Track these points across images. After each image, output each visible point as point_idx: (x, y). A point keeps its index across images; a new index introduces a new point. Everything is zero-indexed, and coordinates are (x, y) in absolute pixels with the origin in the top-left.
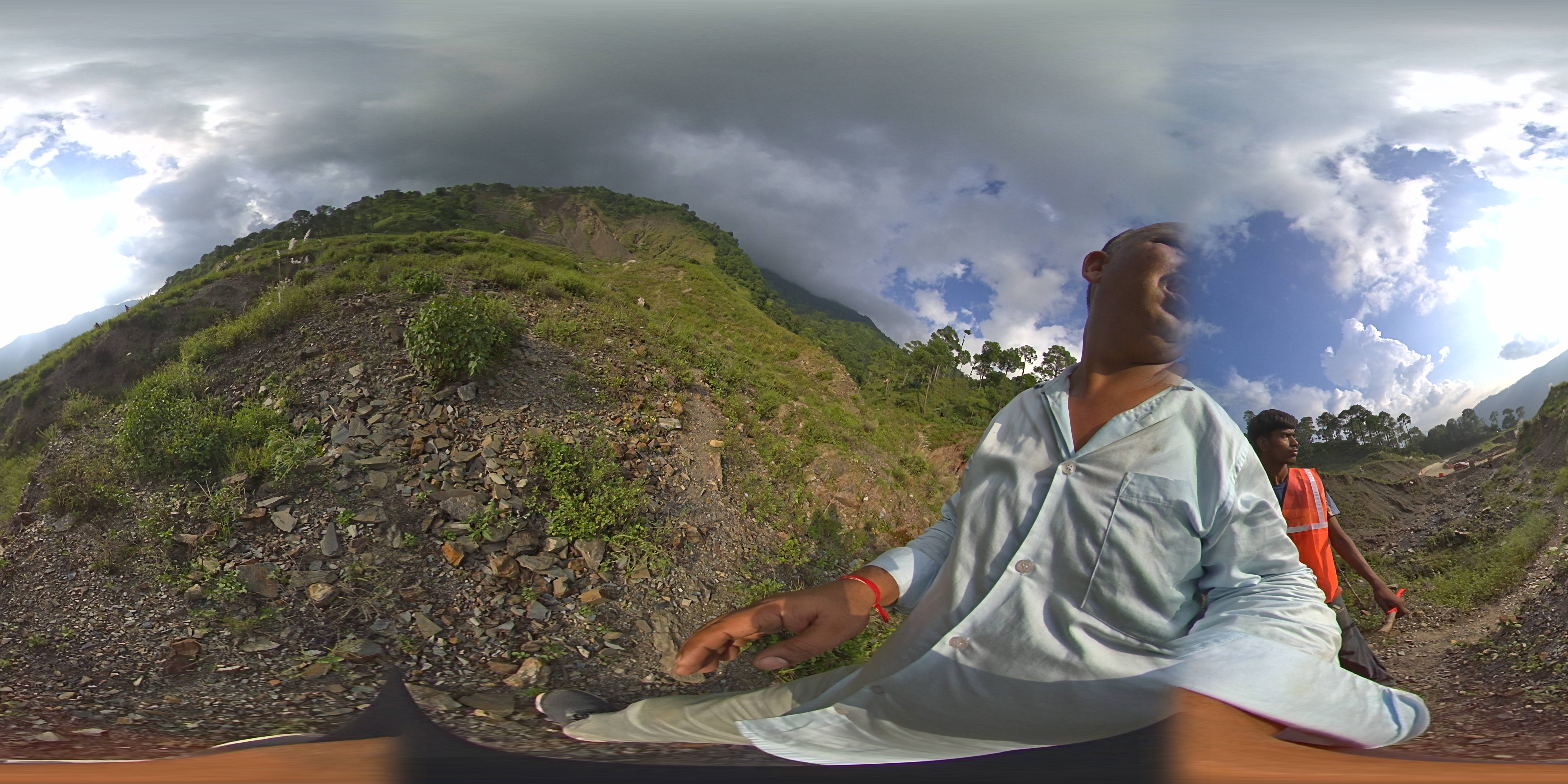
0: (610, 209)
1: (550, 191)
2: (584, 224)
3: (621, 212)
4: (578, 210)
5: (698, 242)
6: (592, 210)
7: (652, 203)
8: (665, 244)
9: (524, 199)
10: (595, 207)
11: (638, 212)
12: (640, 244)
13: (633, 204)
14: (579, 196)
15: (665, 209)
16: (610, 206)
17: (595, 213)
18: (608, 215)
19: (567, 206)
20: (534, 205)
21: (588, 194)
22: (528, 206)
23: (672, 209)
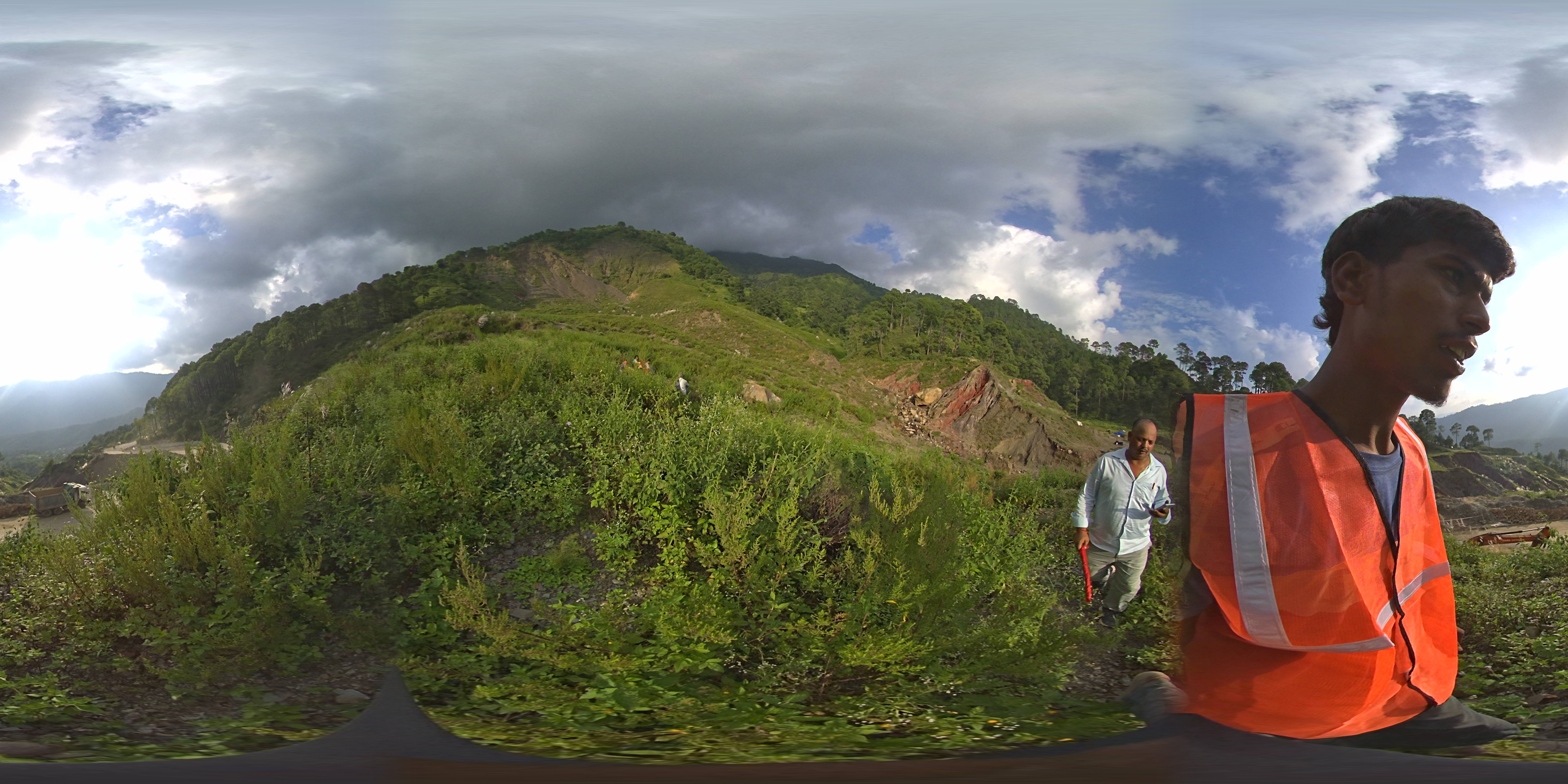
0: (567, 248)
2: (556, 269)
3: (577, 248)
4: (544, 258)
5: (655, 255)
6: (554, 254)
7: (594, 231)
8: (629, 266)
9: (500, 259)
10: (554, 250)
11: (590, 244)
12: (608, 272)
13: (582, 237)
14: (536, 243)
15: (608, 233)
16: (564, 245)
17: (558, 256)
18: (569, 255)
19: (532, 255)
20: (510, 262)
21: (541, 239)
22: (507, 265)
23: (614, 231)
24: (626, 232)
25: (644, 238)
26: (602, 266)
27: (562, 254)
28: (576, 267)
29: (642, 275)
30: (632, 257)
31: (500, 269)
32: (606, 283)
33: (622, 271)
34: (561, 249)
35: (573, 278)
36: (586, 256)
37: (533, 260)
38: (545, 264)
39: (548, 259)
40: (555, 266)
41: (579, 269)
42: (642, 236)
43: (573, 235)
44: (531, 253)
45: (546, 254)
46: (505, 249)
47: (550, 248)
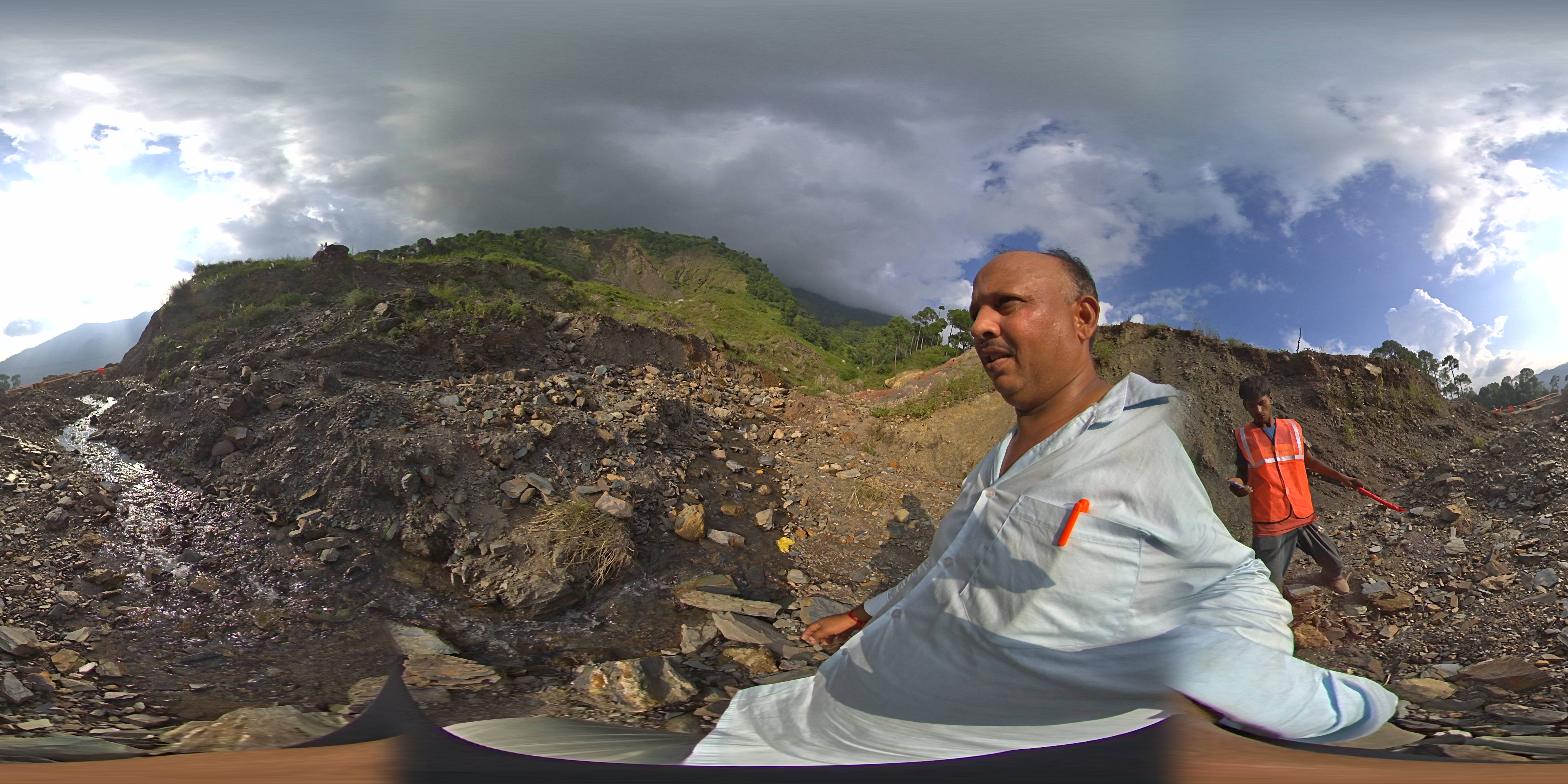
0: (653, 249)
1: (601, 233)
2: (633, 264)
3: (662, 251)
5: (731, 272)
6: (637, 250)
8: (703, 277)
10: (640, 247)
11: (676, 249)
14: (625, 237)
21: (632, 234)
22: (586, 249)
23: (704, 243)
24: (715, 247)
25: (729, 256)
26: (678, 272)
27: (645, 252)
28: (652, 267)
29: (711, 288)
30: (710, 270)
31: (577, 251)
32: (675, 287)
33: (694, 281)
34: (647, 248)
35: (645, 276)
36: (667, 260)
37: (615, 251)
38: (624, 258)
39: (630, 252)
40: (633, 261)
42: (728, 254)
43: (664, 238)
44: (615, 245)
45: (630, 249)
46: (590, 234)
47: (636, 244)
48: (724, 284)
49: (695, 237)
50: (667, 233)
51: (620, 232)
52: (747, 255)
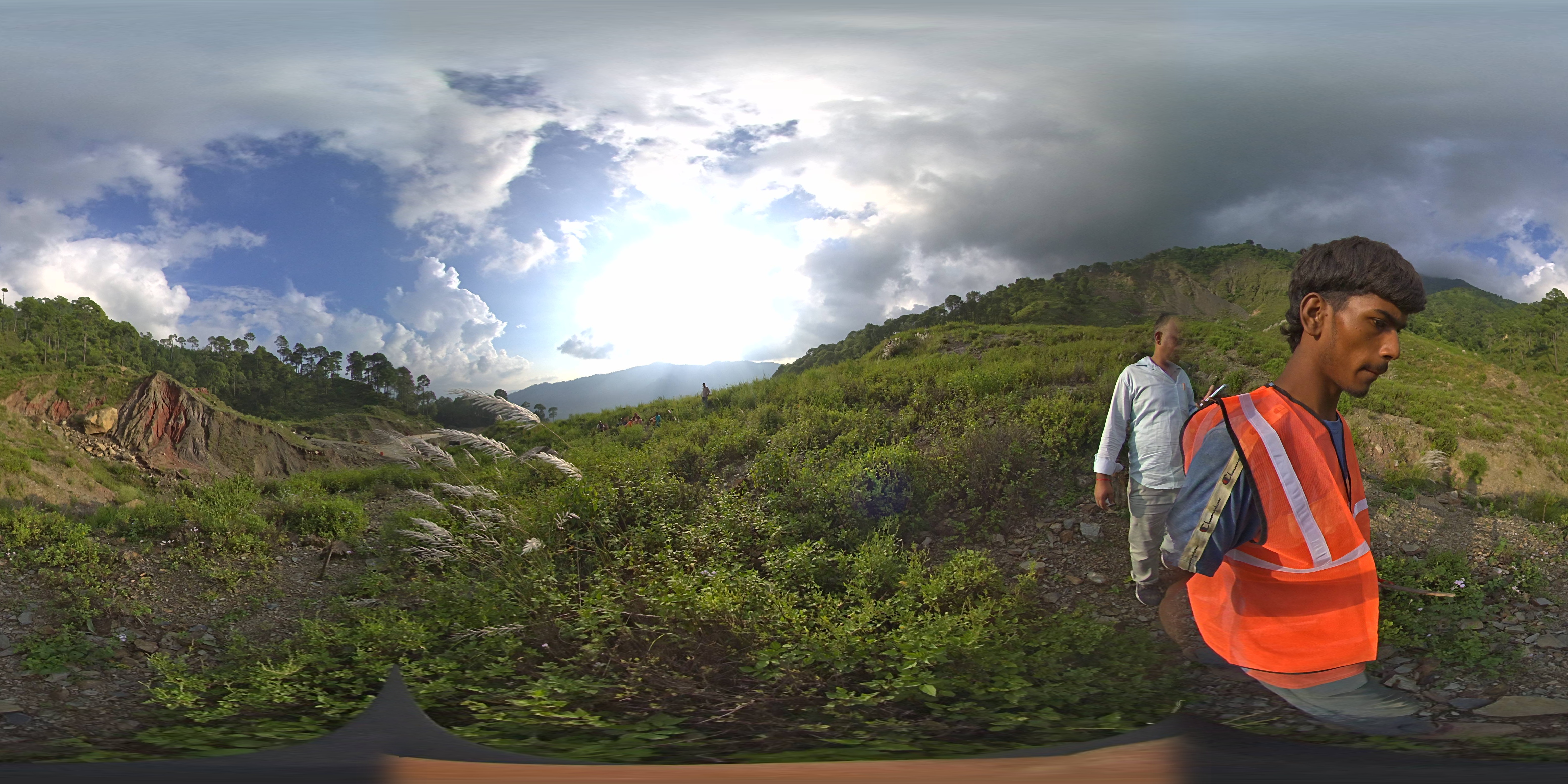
0: (1195, 266)
1: (1137, 262)
2: (1180, 287)
3: (1205, 266)
4: (1168, 275)
5: (1281, 272)
6: (1180, 271)
7: (1223, 249)
8: (1255, 284)
9: (1122, 275)
10: (1181, 267)
11: (1217, 262)
12: (1234, 290)
13: (1209, 255)
14: (1162, 261)
15: (1237, 251)
16: (1192, 263)
17: (1184, 274)
18: (1195, 273)
19: (1156, 273)
20: (1132, 279)
21: (1168, 256)
22: (1128, 281)
23: (1243, 249)
24: (1254, 250)
25: (1271, 256)
26: (1227, 284)
27: (1188, 272)
28: (1201, 286)
29: (1267, 293)
30: (1258, 275)
31: (1121, 285)
32: (1230, 301)
33: (1248, 289)
34: (1189, 267)
35: (1197, 296)
36: (1212, 275)
37: (1157, 277)
38: (1169, 282)
39: (1173, 275)
40: (1179, 283)
41: (1204, 287)
42: (1269, 254)
43: (1202, 253)
44: (1155, 271)
45: (1171, 272)
46: (1128, 265)
47: (1175, 266)
48: (1278, 285)
49: (1229, 245)
50: (1202, 248)
51: (1154, 257)
52: (1286, 251)
